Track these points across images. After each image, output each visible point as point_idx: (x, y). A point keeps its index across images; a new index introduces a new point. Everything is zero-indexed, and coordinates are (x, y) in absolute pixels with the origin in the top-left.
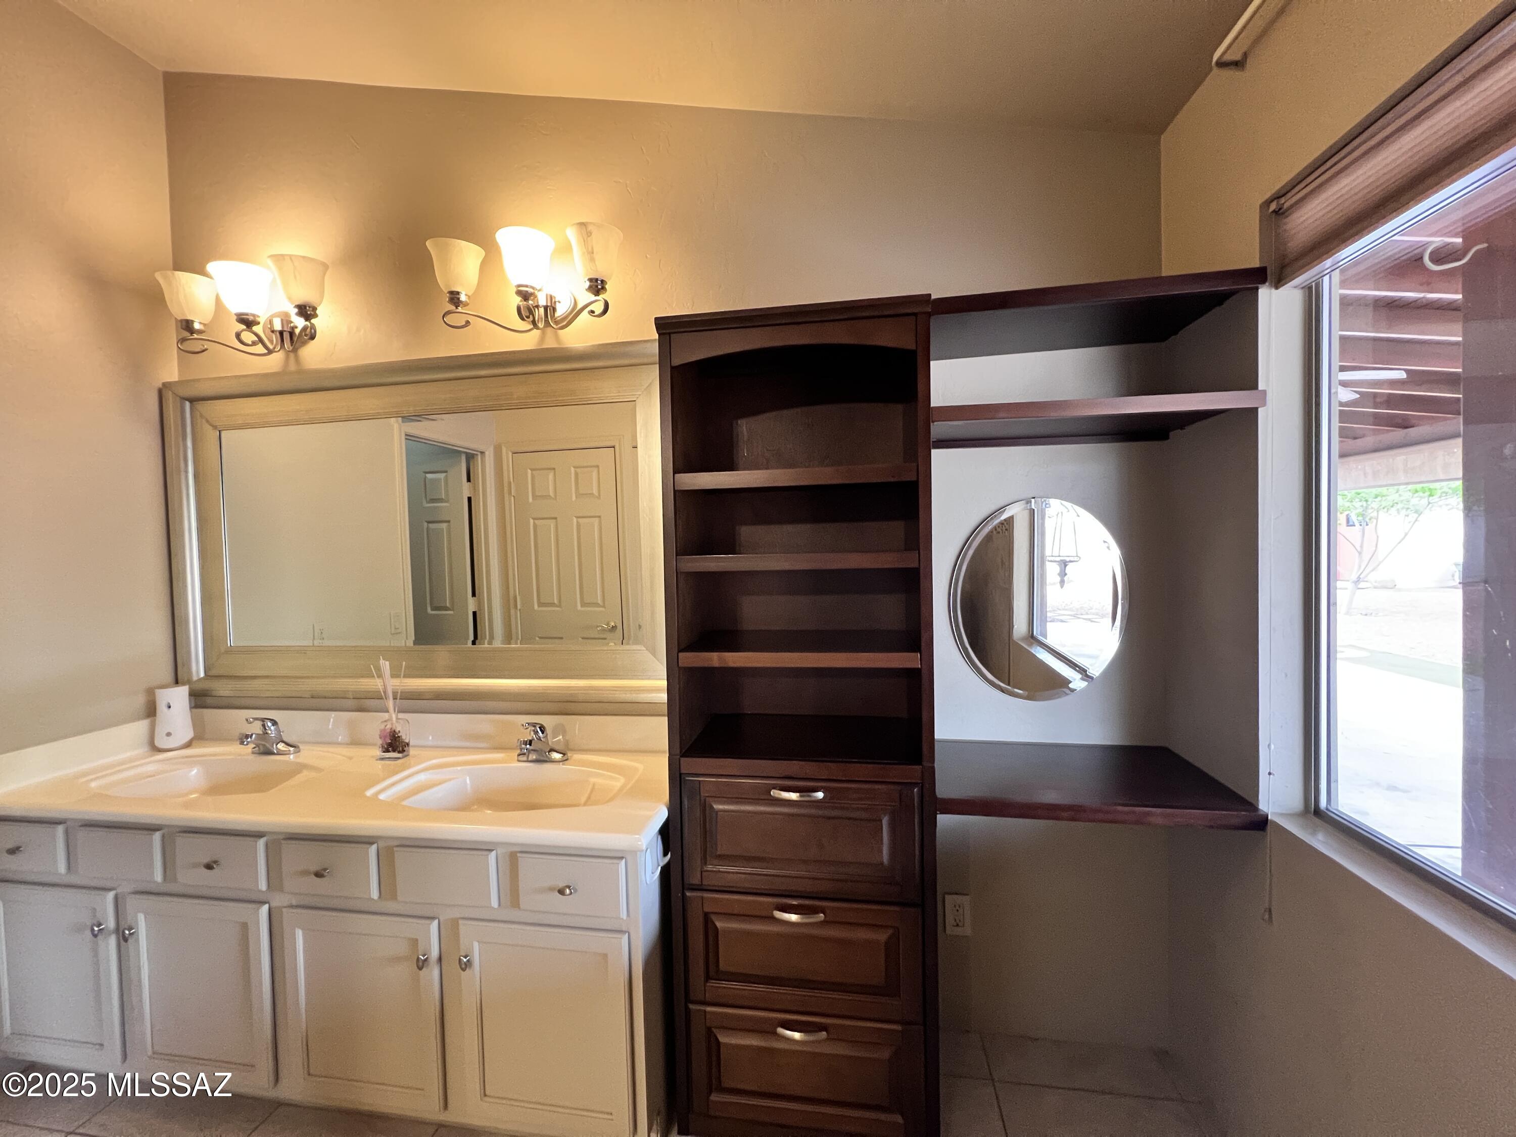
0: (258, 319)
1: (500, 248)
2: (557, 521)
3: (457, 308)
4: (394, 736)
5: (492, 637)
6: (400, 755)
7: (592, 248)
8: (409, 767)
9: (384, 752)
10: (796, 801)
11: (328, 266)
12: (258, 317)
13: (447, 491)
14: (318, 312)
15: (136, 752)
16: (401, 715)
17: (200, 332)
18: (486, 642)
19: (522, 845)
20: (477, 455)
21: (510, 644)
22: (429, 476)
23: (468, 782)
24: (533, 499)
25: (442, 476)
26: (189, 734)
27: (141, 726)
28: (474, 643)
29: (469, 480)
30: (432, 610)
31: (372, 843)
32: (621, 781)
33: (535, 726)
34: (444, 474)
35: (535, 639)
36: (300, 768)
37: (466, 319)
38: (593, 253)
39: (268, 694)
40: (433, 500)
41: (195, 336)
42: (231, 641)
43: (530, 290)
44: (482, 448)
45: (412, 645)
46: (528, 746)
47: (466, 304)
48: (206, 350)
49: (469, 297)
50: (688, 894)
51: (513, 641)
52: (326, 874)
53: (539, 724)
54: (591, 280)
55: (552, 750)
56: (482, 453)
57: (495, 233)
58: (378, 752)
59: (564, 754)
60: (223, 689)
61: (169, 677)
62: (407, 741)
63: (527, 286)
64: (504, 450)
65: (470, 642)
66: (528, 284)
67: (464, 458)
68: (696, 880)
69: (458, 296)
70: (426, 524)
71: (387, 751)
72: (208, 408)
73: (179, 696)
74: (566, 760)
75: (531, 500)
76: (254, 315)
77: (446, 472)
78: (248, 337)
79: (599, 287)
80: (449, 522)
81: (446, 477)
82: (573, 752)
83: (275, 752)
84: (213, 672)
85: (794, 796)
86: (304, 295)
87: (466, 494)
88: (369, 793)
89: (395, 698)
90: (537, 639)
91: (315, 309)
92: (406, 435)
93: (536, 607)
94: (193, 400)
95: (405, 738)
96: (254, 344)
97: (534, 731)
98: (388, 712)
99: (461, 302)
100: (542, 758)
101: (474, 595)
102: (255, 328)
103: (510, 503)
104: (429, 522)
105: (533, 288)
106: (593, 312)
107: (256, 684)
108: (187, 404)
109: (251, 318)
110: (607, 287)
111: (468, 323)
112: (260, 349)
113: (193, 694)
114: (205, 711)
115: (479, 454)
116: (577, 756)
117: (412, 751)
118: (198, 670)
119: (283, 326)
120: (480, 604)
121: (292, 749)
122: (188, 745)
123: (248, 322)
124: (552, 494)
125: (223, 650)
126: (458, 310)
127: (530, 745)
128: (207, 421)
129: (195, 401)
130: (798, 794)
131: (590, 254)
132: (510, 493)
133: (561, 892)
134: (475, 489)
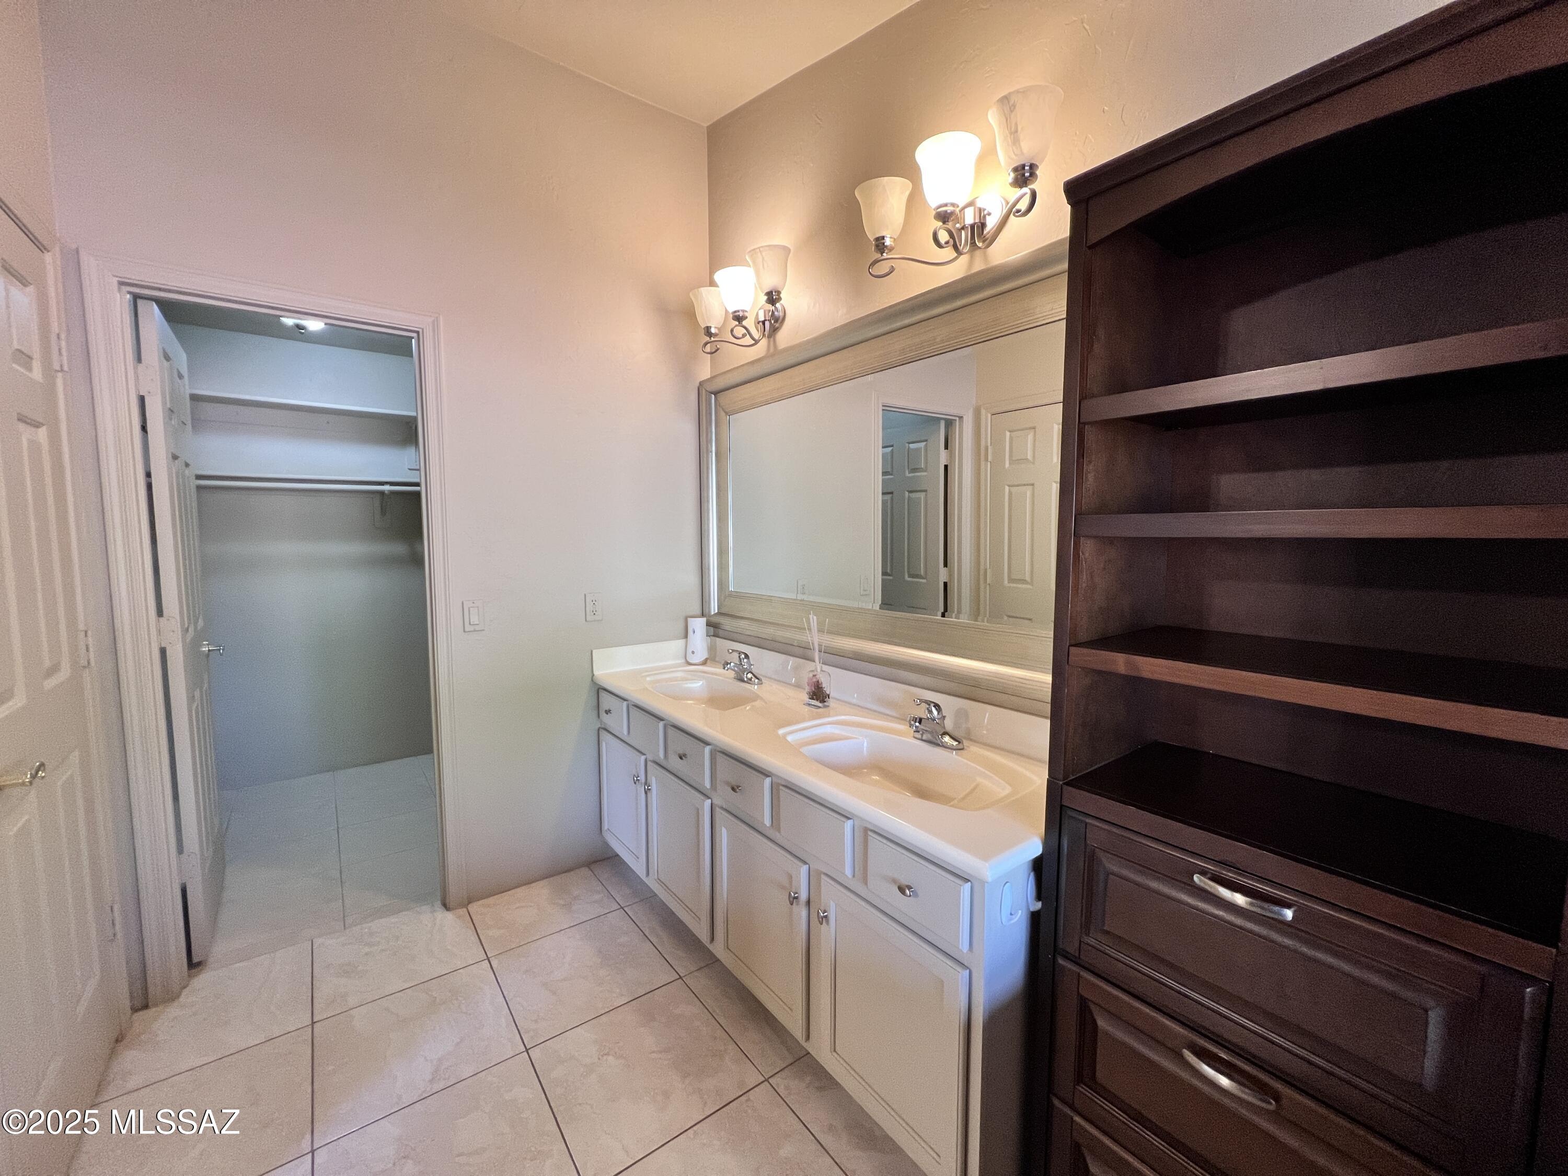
0: (746, 314)
1: (920, 169)
2: (1033, 489)
3: (882, 255)
4: (818, 686)
5: (959, 612)
6: (820, 705)
7: (1016, 125)
8: (829, 716)
9: (810, 699)
10: (1242, 908)
11: (790, 250)
12: (746, 311)
13: (926, 463)
14: (782, 295)
15: (680, 662)
16: (825, 668)
17: (716, 335)
18: (954, 615)
19: (876, 826)
20: (956, 420)
21: (976, 620)
22: (912, 446)
23: (865, 744)
24: (1010, 464)
25: (922, 445)
26: (705, 655)
27: (681, 642)
28: (943, 615)
29: (946, 447)
30: (909, 577)
31: (768, 776)
32: (1008, 790)
33: (929, 705)
34: (924, 444)
35: (1003, 618)
36: (756, 697)
37: (890, 265)
38: (1016, 131)
39: (748, 633)
40: (915, 470)
41: (712, 339)
42: (731, 589)
43: (949, 209)
44: (960, 413)
45: (878, 608)
46: (917, 724)
47: (891, 249)
48: (718, 349)
49: (895, 239)
50: (1061, 961)
51: (980, 618)
52: (738, 790)
53: (933, 703)
54: (1015, 170)
55: (945, 733)
56: (961, 418)
57: (915, 151)
58: (805, 697)
59: (959, 742)
60: (727, 623)
61: (699, 612)
62: (828, 693)
63: (946, 205)
64: (983, 412)
65: (940, 613)
66: (945, 202)
67: (943, 424)
68: (1072, 948)
69: (882, 241)
70: (907, 493)
71: (812, 698)
72: (725, 398)
73: (699, 625)
74: (962, 749)
75: (1007, 465)
76: (743, 311)
77: (926, 441)
78: (740, 331)
79: (1027, 174)
80: (925, 491)
81: (926, 445)
82: (971, 743)
83: (746, 679)
84: (723, 611)
85: (1240, 899)
86: (770, 282)
87: (943, 462)
88: (781, 732)
89: (820, 651)
90: (1006, 618)
91: (779, 293)
92: (883, 406)
93: (1006, 582)
94: (716, 393)
95: (827, 690)
96: (744, 336)
97: (928, 709)
98: (814, 661)
99: (886, 247)
100: (934, 740)
101: (946, 565)
102: (744, 323)
103: (986, 468)
104: (910, 492)
105: (953, 205)
106: (1018, 211)
107: (743, 624)
108: (713, 396)
109: (741, 314)
110: (1038, 172)
111: (892, 270)
112: (748, 340)
113: (709, 624)
114: (717, 639)
115: (957, 419)
116: (974, 749)
117: (831, 702)
118: (714, 609)
119: (765, 317)
120: (951, 575)
121: (756, 681)
122: (704, 663)
123: (739, 318)
124: (1030, 457)
125: (727, 593)
126: (883, 258)
127: (920, 722)
128: (723, 409)
129: (719, 393)
130: (1249, 900)
131: (1014, 135)
132: (986, 460)
133: (902, 890)
134: (951, 456)
